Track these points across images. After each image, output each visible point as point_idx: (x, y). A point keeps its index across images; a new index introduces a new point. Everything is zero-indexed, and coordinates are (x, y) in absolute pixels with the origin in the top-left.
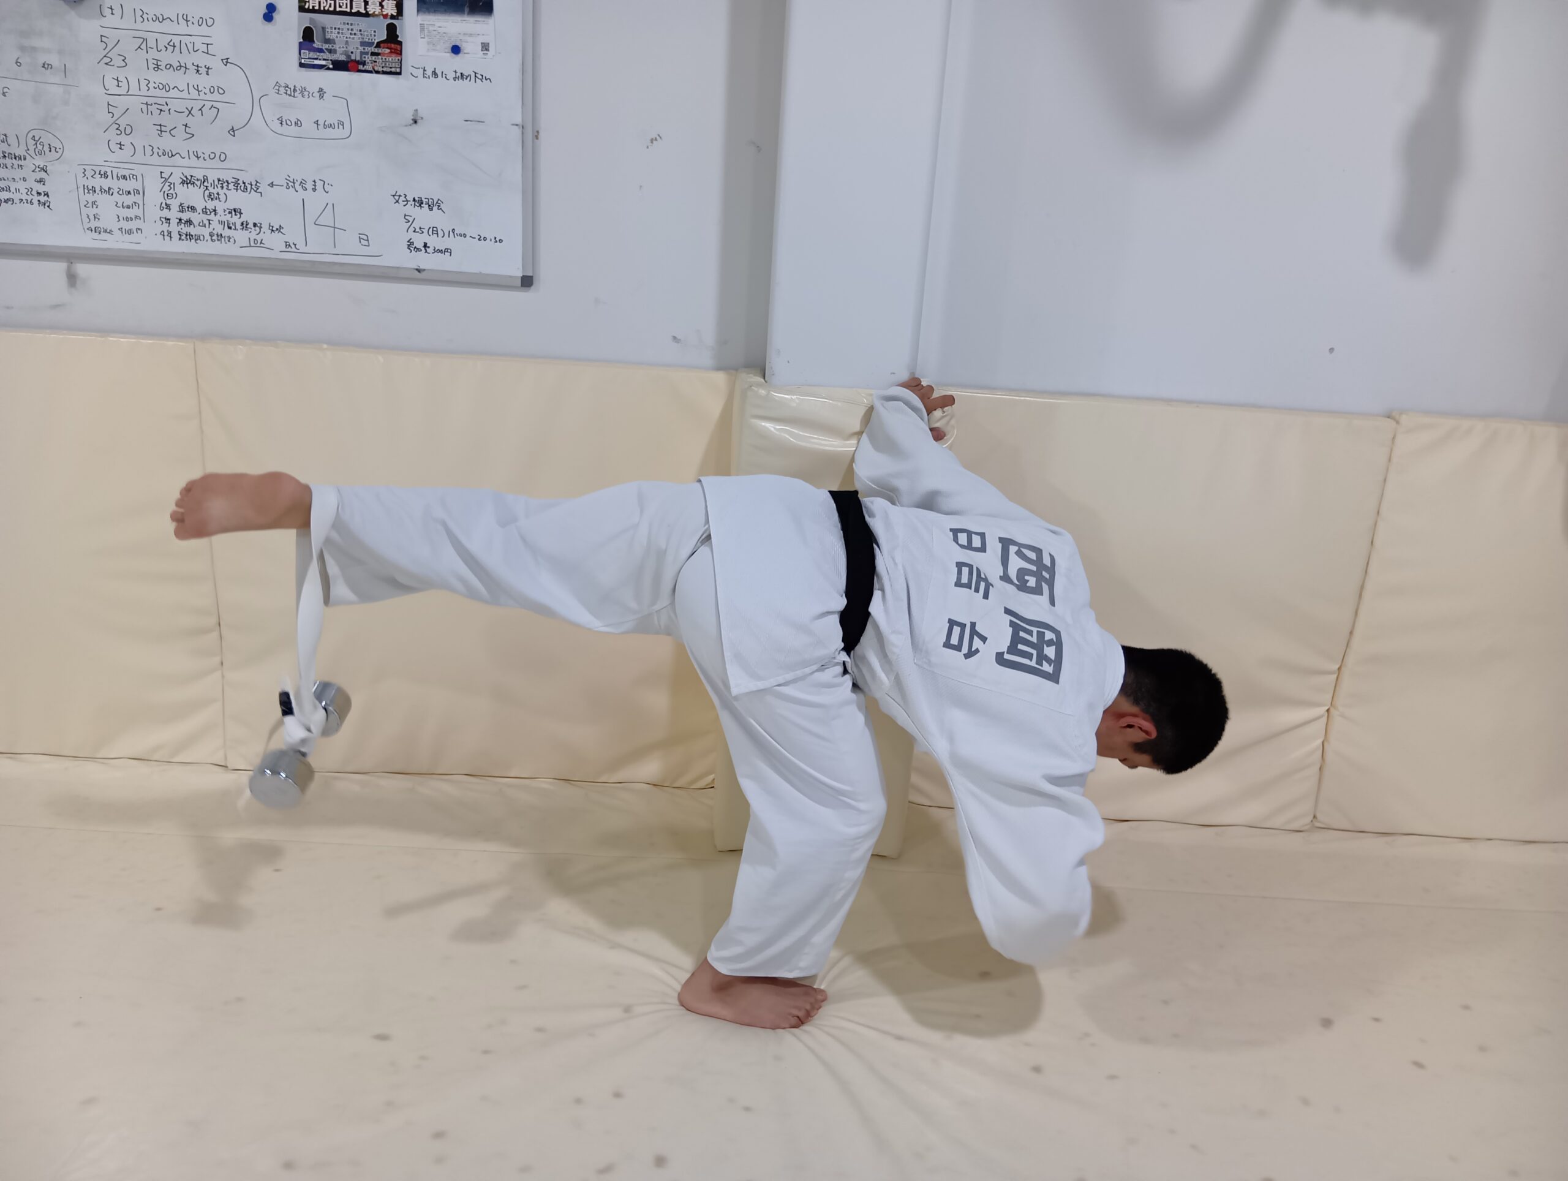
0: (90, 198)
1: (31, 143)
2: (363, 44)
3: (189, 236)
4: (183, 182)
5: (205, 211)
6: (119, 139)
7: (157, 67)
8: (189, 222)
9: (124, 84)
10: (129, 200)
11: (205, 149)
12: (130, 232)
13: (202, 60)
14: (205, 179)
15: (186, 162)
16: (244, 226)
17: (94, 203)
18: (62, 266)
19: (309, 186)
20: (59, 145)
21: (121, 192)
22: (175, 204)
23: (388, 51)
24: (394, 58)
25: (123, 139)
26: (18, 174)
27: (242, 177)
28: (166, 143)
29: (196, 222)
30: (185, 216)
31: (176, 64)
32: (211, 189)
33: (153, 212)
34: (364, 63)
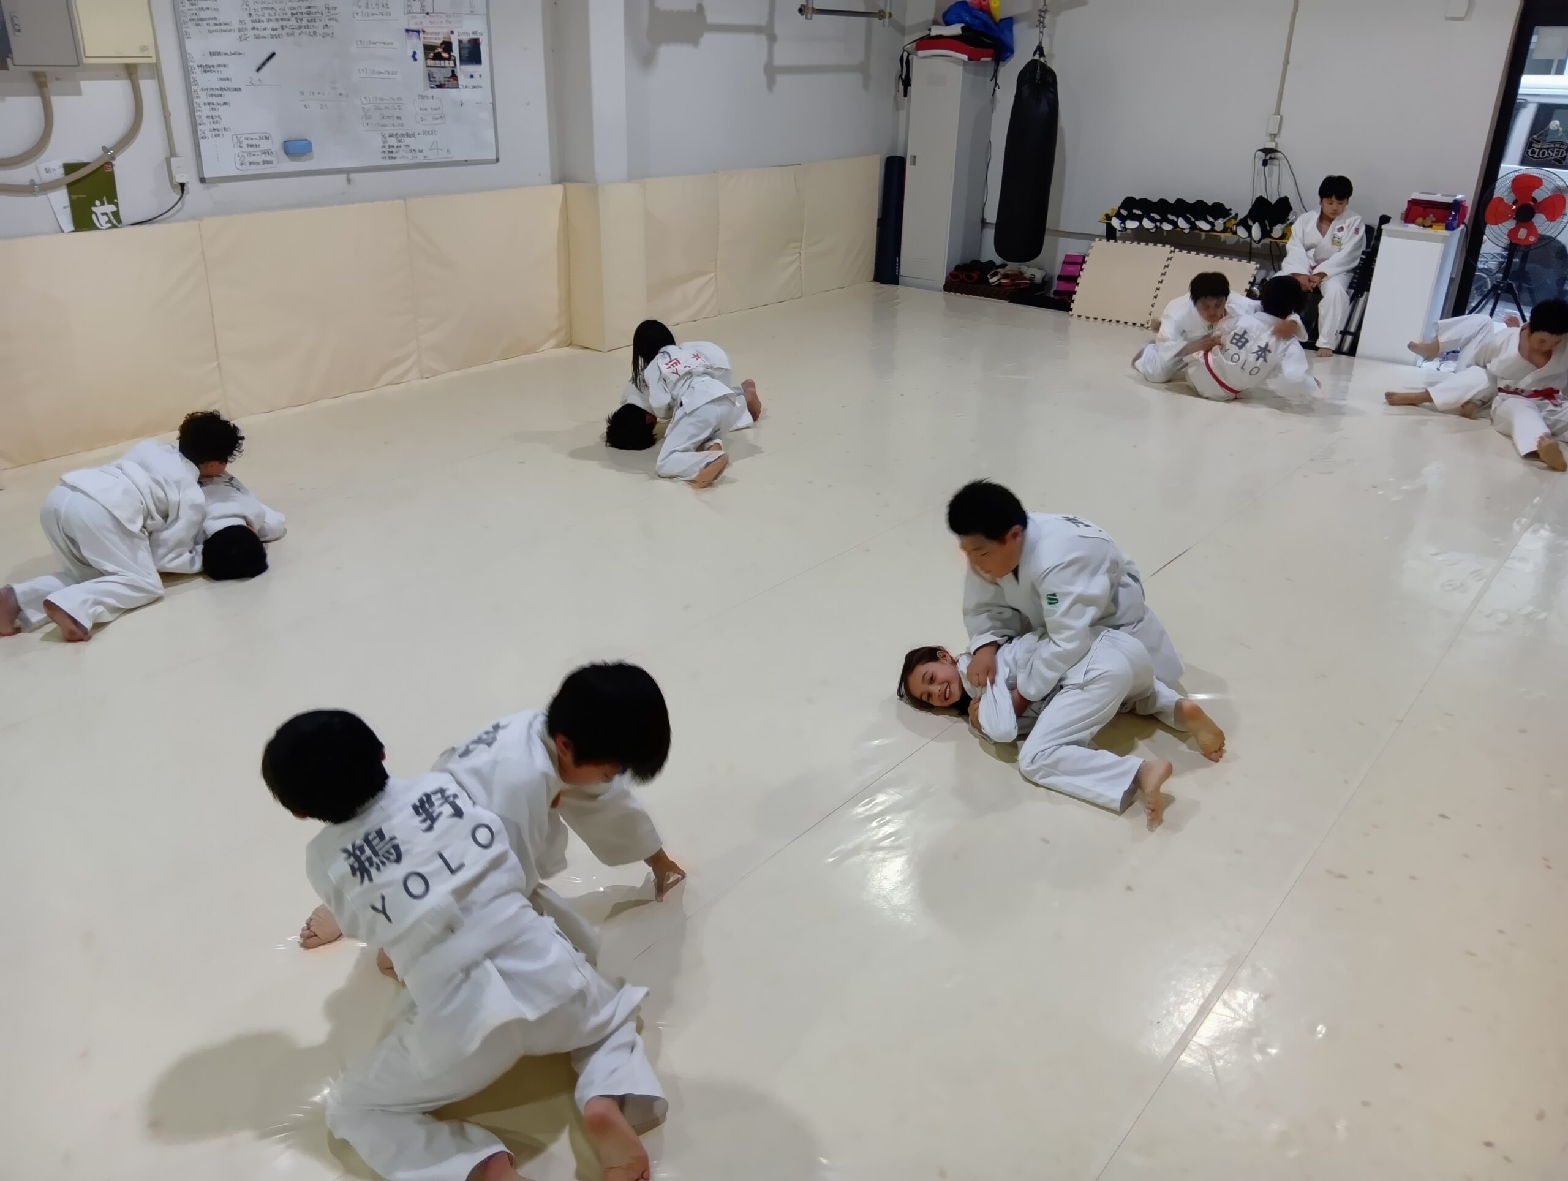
2: (445, 78)
3: (392, 157)
4: (390, 136)
5: (397, 147)
6: (367, 122)
8: (392, 152)
9: (368, 99)
12: (371, 159)
14: (397, 134)
15: (391, 128)
16: (411, 151)
18: (344, 177)
19: (430, 133)
22: (387, 145)
23: (452, 80)
24: (455, 82)
25: (369, 121)
27: (409, 132)
29: (394, 151)
30: (390, 150)
32: (400, 138)
33: (379, 149)
34: (445, 85)
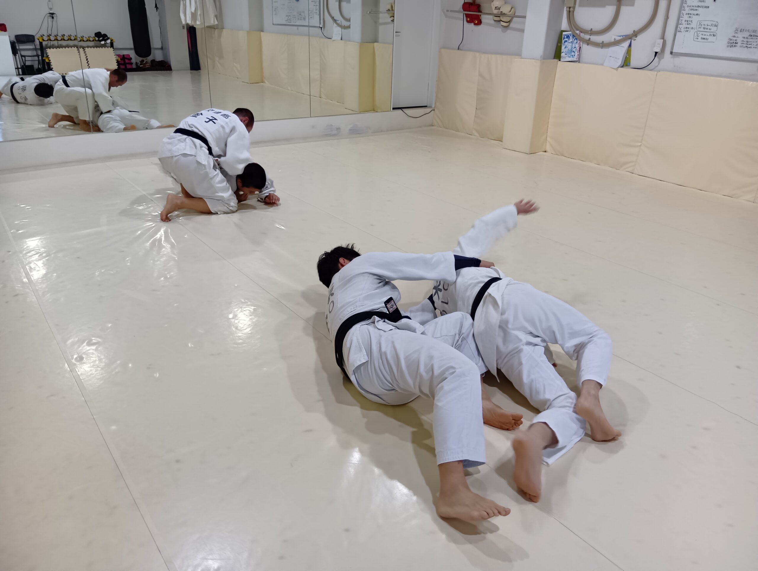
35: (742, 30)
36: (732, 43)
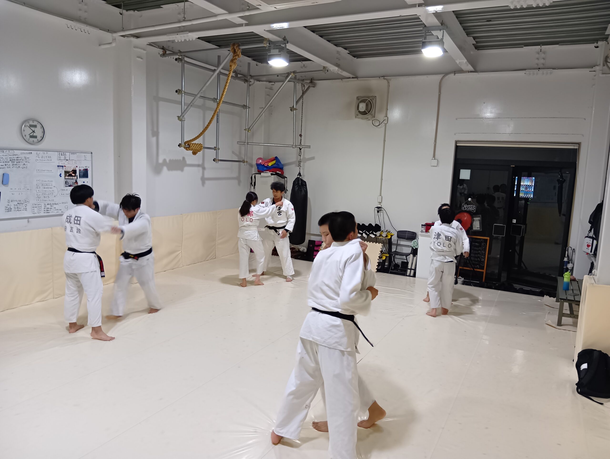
0: (33, 208)
1: (25, 201)
2: (72, 183)
3: (48, 212)
4: (47, 205)
5: (50, 208)
6: (38, 199)
7: (44, 188)
8: (48, 210)
9: (39, 191)
10: (39, 208)
11: (51, 199)
12: (39, 213)
13: (51, 187)
15: (48, 201)
16: (56, 210)
17: (34, 209)
18: (27, 220)
19: (65, 203)
20: (29, 201)
21: (38, 207)
22: (46, 208)
23: (76, 184)
26: (23, 206)
27: (56, 203)
28: (45, 199)
30: (47, 210)
31: (47, 187)
32: (52, 205)
33: (43, 209)
35: (12, 201)
36: (8, 209)
